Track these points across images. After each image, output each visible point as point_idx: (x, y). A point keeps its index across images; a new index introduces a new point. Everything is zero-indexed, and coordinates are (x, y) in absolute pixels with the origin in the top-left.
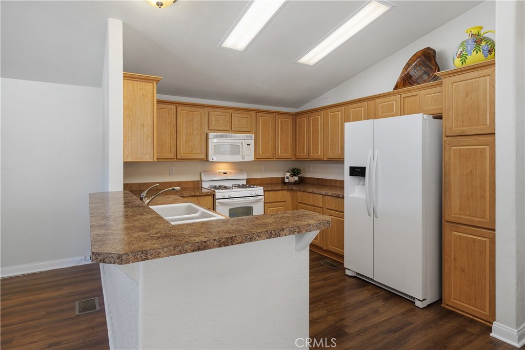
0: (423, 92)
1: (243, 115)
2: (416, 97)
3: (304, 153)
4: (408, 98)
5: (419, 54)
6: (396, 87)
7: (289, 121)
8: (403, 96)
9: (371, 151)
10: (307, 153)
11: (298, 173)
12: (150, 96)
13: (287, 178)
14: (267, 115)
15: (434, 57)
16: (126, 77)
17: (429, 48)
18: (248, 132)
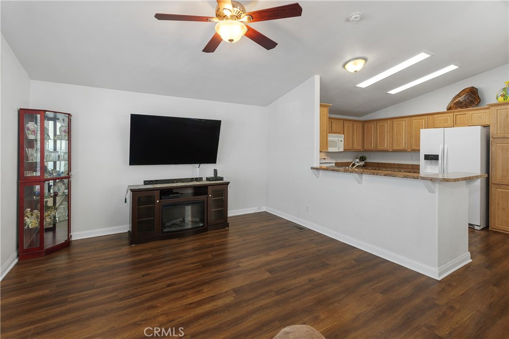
0: (471, 112)
1: (338, 123)
2: (465, 115)
3: (371, 146)
4: (459, 116)
5: (467, 90)
6: (449, 109)
7: (360, 125)
8: (455, 114)
9: (441, 146)
10: (374, 146)
11: (365, 160)
12: (326, 114)
13: (357, 162)
14: (348, 122)
15: (477, 93)
16: (321, 106)
17: (473, 87)
18: (339, 133)
